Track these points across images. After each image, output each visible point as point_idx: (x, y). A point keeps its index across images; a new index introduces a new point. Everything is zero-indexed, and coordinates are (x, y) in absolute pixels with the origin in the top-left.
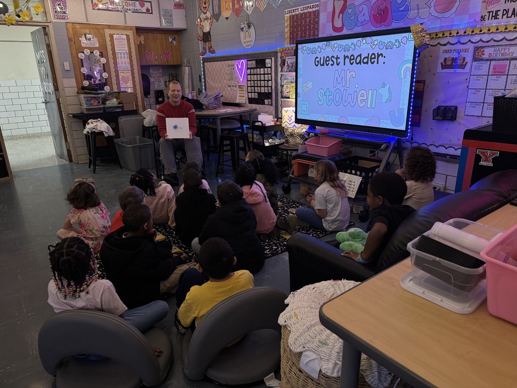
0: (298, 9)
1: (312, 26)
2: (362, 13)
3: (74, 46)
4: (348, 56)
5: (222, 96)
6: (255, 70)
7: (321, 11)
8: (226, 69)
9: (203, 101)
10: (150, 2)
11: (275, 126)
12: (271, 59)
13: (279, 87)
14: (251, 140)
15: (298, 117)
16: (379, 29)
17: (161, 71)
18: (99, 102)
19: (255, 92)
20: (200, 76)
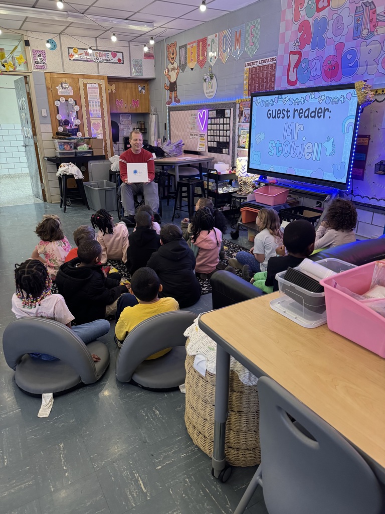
0: (257, 62)
1: (269, 79)
2: (315, 68)
3: (51, 94)
4: (297, 110)
5: (184, 144)
6: (216, 119)
7: (277, 65)
8: (189, 118)
9: (166, 148)
10: (122, 52)
11: (230, 174)
12: (230, 109)
13: (237, 137)
14: (206, 187)
15: (250, 167)
16: (329, 84)
17: (130, 118)
18: (71, 147)
19: (214, 141)
20: (165, 124)
